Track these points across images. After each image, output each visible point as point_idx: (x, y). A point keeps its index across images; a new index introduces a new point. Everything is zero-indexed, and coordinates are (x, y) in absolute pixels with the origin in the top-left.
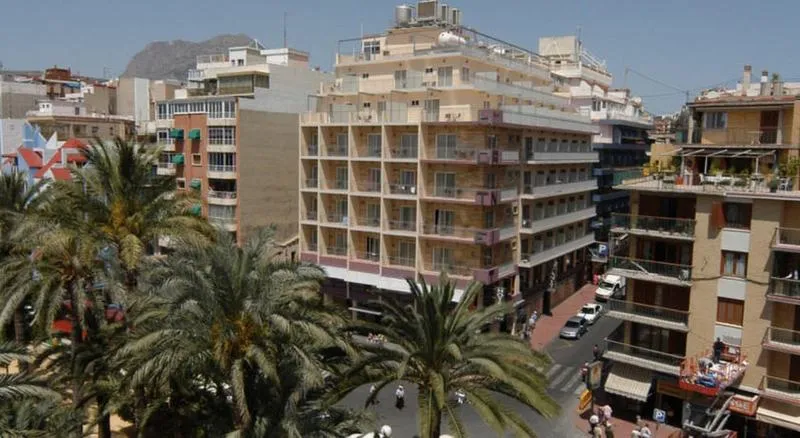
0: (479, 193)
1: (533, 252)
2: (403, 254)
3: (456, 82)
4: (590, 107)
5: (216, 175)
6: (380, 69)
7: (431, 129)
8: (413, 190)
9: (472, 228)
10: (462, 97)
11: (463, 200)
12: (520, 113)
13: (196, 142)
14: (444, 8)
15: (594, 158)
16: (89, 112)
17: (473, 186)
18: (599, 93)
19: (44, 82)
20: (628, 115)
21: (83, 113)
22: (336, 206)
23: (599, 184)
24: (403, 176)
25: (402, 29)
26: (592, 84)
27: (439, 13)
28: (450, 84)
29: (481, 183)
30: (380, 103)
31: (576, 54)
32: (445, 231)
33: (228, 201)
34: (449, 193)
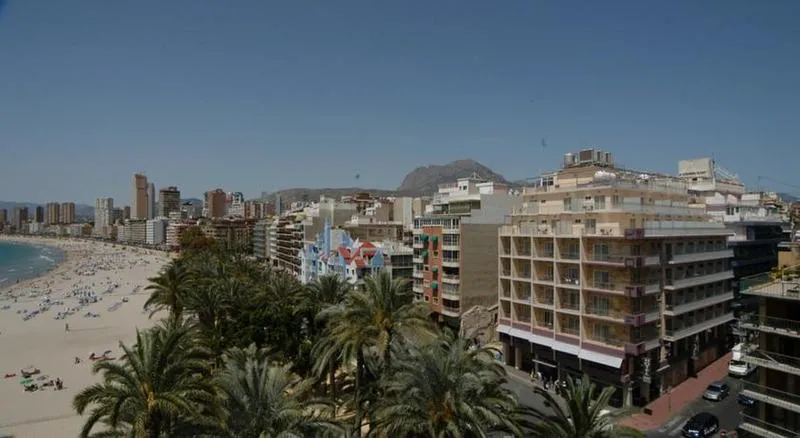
0: (627, 288)
1: (676, 329)
2: (571, 327)
3: (608, 207)
4: (724, 212)
5: (447, 264)
6: (554, 197)
7: (589, 242)
8: (577, 282)
9: (622, 312)
10: (612, 217)
11: (615, 292)
12: (660, 229)
13: (436, 243)
14: (599, 153)
15: (729, 254)
16: (377, 221)
17: (623, 282)
18: (732, 200)
19: (355, 202)
20: (761, 216)
21: (374, 222)
22: (523, 289)
23: (735, 274)
24: (569, 272)
25: (569, 169)
26: (725, 194)
27: (596, 157)
28: (603, 207)
29: (629, 280)
30: (554, 221)
31: (711, 171)
32: (601, 313)
33: (454, 281)
34: (603, 286)
